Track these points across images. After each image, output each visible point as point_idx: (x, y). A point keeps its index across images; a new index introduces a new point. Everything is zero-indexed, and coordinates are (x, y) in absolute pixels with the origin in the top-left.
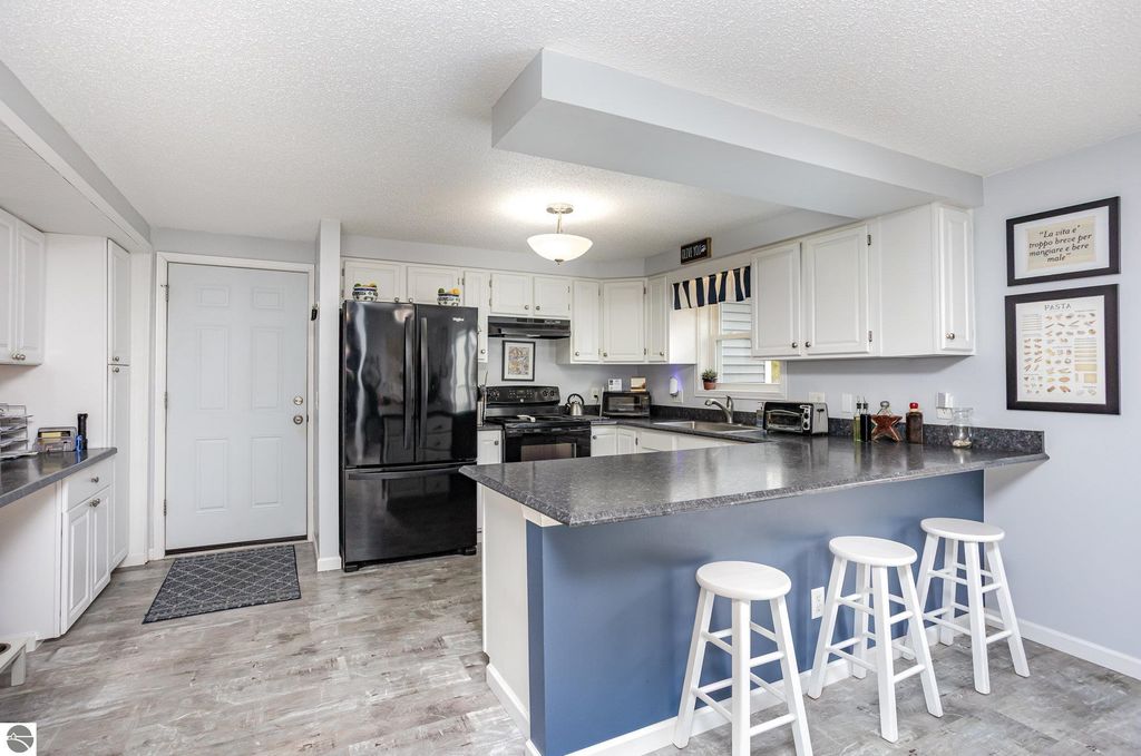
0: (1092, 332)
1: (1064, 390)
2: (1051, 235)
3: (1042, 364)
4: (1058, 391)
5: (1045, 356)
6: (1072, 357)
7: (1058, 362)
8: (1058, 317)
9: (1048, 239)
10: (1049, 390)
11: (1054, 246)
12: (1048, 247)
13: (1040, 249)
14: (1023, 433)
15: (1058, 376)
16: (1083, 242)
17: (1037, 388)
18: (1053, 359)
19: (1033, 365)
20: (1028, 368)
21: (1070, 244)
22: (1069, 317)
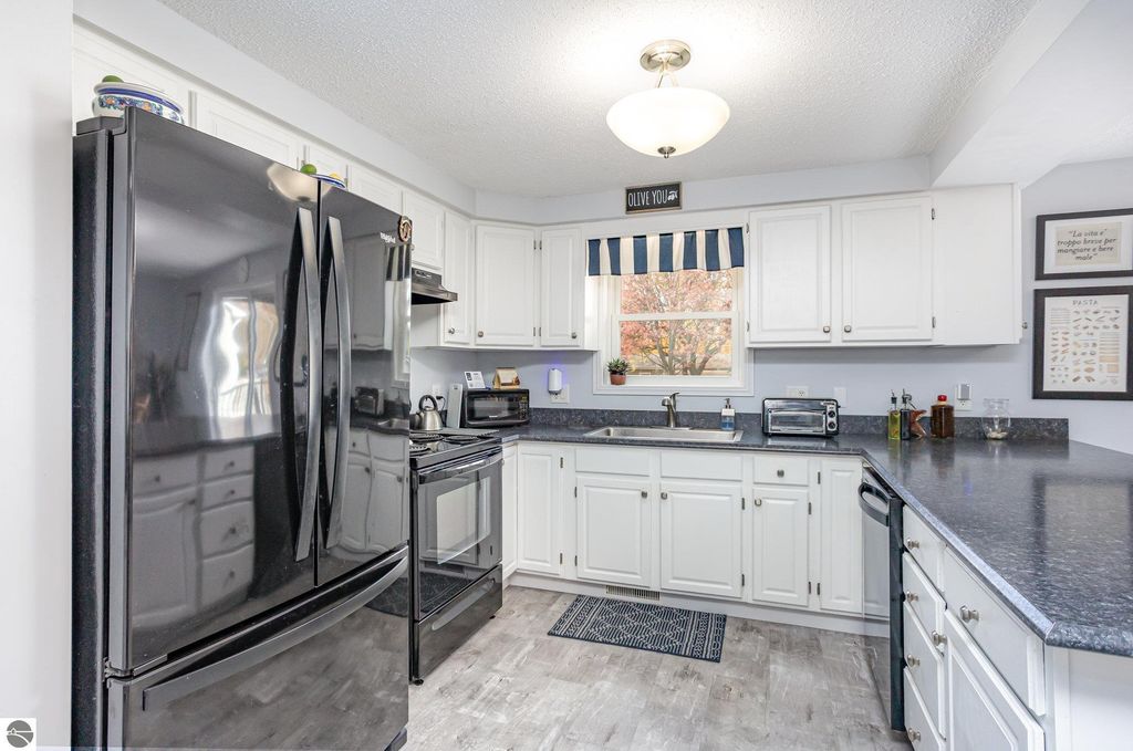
0: (1116, 327)
1: (1089, 379)
2: (1080, 235)
3: (1069, 356)
4: (1083, 380)
5: (1071, 348)
6: (1096, 349)
7: (1084, 354)
8: (1086, 312)
9: (1077, 239)
10: (1075, 380)
11: (1082, 246)
12: (1076, 246)
13: (1068, 247)
14: (1050, 421)
15: (1083, 366)
16: (1109, 245)
17: (1064, 378)
18: (1079, 351)
19: (1060, 356)
20: (1054, 359)
21: (1097, 246)
22: (1096, 313)
